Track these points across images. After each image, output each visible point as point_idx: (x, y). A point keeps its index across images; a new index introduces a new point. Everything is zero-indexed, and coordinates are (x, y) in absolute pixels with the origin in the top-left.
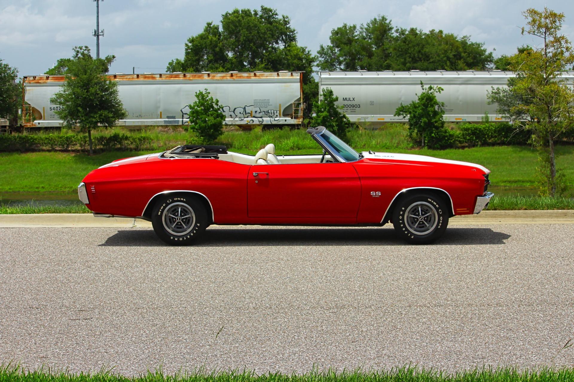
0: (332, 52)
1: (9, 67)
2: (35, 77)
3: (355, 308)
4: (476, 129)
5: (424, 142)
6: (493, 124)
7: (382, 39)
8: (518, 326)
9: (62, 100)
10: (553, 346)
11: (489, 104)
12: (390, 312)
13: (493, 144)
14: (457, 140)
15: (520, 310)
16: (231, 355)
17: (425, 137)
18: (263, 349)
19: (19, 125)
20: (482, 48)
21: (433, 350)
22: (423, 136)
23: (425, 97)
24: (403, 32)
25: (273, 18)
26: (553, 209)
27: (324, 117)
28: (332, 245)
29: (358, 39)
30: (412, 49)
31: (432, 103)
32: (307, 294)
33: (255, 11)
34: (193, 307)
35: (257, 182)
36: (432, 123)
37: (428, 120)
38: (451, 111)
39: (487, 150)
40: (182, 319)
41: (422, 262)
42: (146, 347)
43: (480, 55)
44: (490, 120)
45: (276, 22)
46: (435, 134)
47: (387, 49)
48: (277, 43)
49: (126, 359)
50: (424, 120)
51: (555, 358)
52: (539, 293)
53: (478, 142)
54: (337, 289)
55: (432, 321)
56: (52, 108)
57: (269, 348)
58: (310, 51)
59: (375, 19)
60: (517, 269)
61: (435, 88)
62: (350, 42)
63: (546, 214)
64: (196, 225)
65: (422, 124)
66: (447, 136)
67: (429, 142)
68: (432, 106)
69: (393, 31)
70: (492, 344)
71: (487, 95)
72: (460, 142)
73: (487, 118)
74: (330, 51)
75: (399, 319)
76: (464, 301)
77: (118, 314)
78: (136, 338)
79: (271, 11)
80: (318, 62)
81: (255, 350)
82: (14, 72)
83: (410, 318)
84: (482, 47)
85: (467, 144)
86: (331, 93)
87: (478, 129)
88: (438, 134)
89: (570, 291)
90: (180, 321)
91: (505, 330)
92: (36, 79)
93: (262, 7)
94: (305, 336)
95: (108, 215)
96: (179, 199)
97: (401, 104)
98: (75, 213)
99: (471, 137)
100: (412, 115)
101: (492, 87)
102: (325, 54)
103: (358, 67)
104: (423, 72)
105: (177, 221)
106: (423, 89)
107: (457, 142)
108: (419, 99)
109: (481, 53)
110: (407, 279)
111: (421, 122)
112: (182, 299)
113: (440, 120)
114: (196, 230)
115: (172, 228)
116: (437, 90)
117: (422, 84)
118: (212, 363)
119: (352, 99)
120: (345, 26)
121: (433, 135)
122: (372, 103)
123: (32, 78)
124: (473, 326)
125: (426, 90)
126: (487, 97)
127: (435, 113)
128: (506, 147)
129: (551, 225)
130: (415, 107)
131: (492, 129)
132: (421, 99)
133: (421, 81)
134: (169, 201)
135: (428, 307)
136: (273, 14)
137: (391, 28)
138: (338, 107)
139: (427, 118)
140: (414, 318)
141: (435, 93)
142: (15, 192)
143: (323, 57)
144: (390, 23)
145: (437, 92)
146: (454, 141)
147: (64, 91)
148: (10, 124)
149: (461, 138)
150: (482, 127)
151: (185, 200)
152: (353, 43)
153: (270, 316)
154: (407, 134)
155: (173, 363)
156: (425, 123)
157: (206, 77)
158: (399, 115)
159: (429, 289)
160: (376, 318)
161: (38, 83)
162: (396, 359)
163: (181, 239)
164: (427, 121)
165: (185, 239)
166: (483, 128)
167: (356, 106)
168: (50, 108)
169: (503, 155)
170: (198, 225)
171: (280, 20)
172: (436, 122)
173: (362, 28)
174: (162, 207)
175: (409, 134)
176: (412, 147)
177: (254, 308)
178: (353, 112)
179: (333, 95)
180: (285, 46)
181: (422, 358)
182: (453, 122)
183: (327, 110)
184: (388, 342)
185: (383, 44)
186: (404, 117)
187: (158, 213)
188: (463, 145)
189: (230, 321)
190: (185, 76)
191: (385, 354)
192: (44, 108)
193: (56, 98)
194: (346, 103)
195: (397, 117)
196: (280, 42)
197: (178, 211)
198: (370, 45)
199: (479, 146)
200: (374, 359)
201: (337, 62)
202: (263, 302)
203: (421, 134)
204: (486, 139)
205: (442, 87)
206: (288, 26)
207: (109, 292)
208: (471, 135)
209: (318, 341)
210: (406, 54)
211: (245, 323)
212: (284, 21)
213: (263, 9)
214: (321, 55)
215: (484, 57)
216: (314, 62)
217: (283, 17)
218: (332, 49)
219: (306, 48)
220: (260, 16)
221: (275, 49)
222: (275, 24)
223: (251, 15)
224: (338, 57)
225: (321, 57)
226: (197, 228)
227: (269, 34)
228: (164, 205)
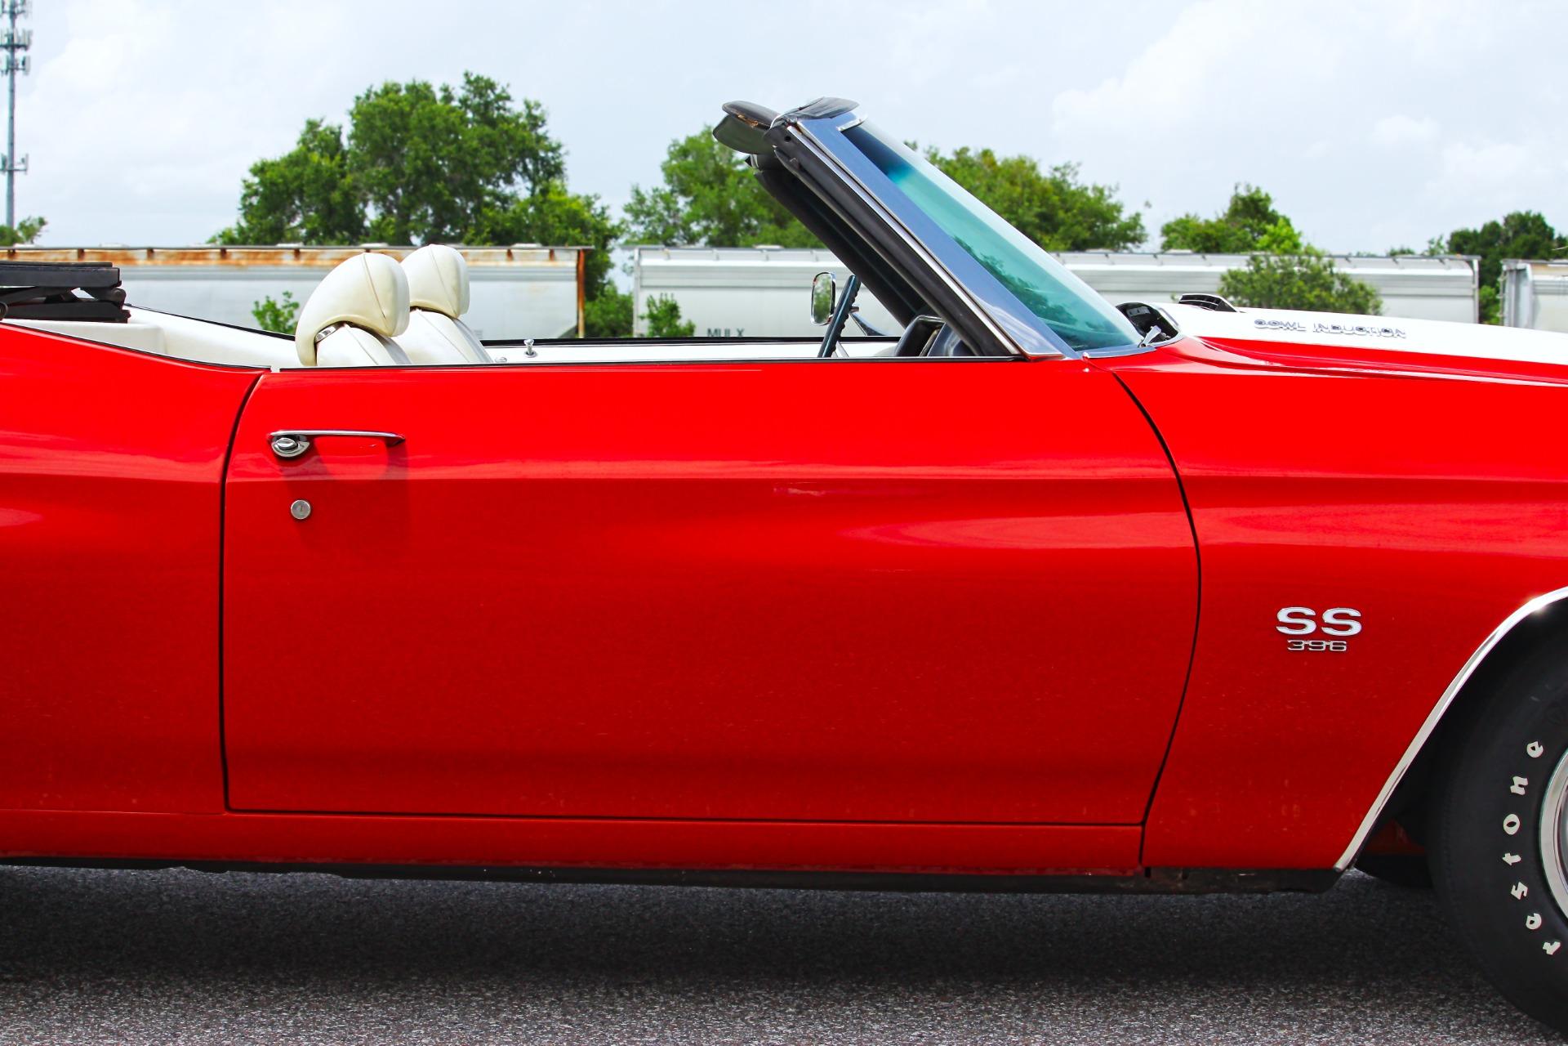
0: (668, 209)
20: (1112, 201)
25: (499, 108)
29: (745, 171)
33: (446, 90)
35: (301, 509)
43: (1106, 221)
45: (503, 119)
48: (509, 181)
58: (608, 207)
62: (722, 177)
74: (661, 206)
79: (491, 86)
80: (628, 237)
84: (1110, 196)
86: (673, 310)
93: (466, 75)
102: (648, 214)
109: (1108, 216)
120: (709, 133)
136: (499, 98)
143: (643, 223)
152: (731, 180)
157: (288, 259)
171: (519, 116)
179: (679, 317)
180: (533, 190)
190: (224, 254)
196: (517, 178)
201: (684, 238)
206: (541, 131)
212: (530, 116)
213: (469, 82)
214: (636, 215)
215: (1115, 226)
216: (616, 237)
217: (528, 106)
218: (668, 200)
219: (597, 197)
220: (460, 101)
221: (505, 200)
222: (505, 126)
223: (434, 101)
224: (686, 223)
225: (636, 221)
227: (484, 155)
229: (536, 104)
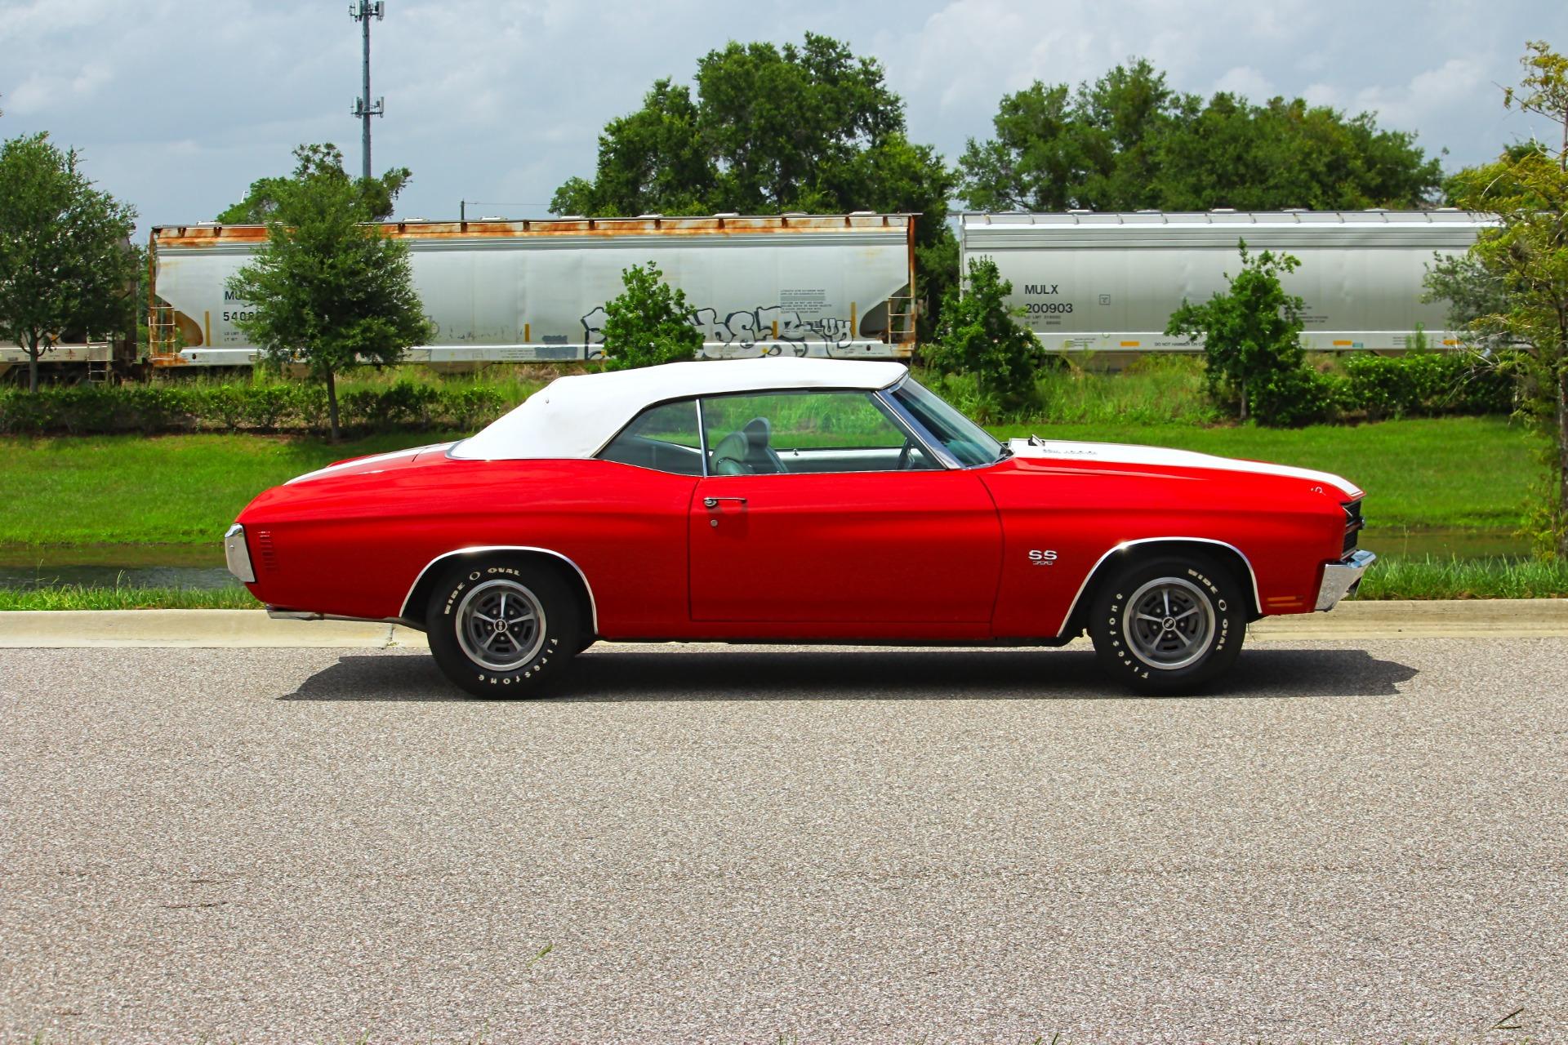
0: (1000, 159)
1: (113, 201)
2: (185, 229)
3: (955, 876)
4: (1389, 370)
5: (1248, 407)
6: (1438, 356)
7: (1137, 123)
8: (1398, 928)
9: (258, 287)
10: (1488, 987)
11: (1426, 301)
12: (1051, 887)
13: (1437, 413)
14: (1338, 402)
15: (1413, 883)
16: (584, 1008)
17: (1249, 394)
18: (677, 993)
19: (139, 360)
20: (1412, 148)
21: (1147, 998)
22: (1245, 388)
23: (1249, 281)
24: (1192, 105)
25: (839, 67)
26: (1549, 597)
27: (972, 339)
28: (923, 698)
29: (1072, 123)
30: (1219, 152)
31: (1270, 298)
32: (828, 838)
33: (788, 48)
34: (508, 873)
35: (714, 523)
36: (1271, 356)
37: (1259, 345)
38: (1321, 321)
39: (1419, 429)
40: (472, 905)
41: (1164, 746)
42: (357, 987)
43: (1407, 167)
44: (1428, 346)
45: (845, 76)
46: (1277, 386)
47: (1151, 152)
48: (851, 135)
49: (295, 1020)
50: (1248, 344)
51: (1486, 1019)
52: (1474, 835)
53: (1394, 406)
54: (915, 823)
55: (1163, 914)
56: (230, 315)
57: (693, 991)
58: (942, 157)
59: (1120, 70)
60: (1425, 765)
61: (1276, 259)
62: (1050, 130)
63: (1528, 611)
64: (547, 643)
65: (1243, 357)
66: (1309, 391)
67: (1258, 407)
68: (1270, 307)
69: (1167, 102)
70: (1316, 980)
71: (1425, 277)
72: (1345, 406)
73: (1420, 339)
74: (994, 157)
75: (1071, 906)
76: (1260, 857)
77: (298, 893)
78: (333, 961)
79: (832, 45)
80: (962, 188)
81: (656, 995)
82: (124, 216)
83: (1103, 904)
84: (1410, 143)
85: (1365, 412)
86: (992, 270)
87: (1396, 372)
88: (1284, 386)
89: (1562, 827)
90: (464, 912)
91: (1361, 940)
92: (187, 234)
93: (807, 36)
94: (801, 956)
95: (308, 614)
97: (1185, 301)
98: (230, 607)
99: (1376, 393)
100: (1215, 333)
101: (1435, 253)
102: (981, 166)
103: (1073, 201)
104: (1246, 215)
105: (497, 631)
106: (1245, 262)
107: (1338, 407)
108: (1234, 288)
109: (1407, 163)
110: (1114, 793)
111: (1240, 351)
112: (481, 850)
113: (1292, 347)
114: (547, 656)
115: (482, 649)
116: (1283, 265)
117: (1242, 246)
118: (528, 1031)
119: (1049, 289)
120: (1038, 88)
121: (1271, 386)
122: (1105, 300)
123: (175, 233)
124: (1273, 929)
125: (1253, 262)
126: (1422, 282)
127: (1279, 328)
128: (1472, 418)
129: (1539, 639)
130: (1224, 311)
131: (1433, 370)
132: (1240, 288)
133: (1241, 241)
134: (475, 576)
135: (1159, 874)
136: (840, 56)
137: (1163, 95)
138: (1010, 311)
139: (1255, 339)
140: (1114, 904)
141: (1278, 271)
142: (126, 544)
143: (977, 174)
144: (1160, 79)
145: (1282, 269)
146: (1328, 404)
147: (263, 264)
148: (114, 357)
149: (1349, 396)
150: (1405, 364)
151: (516, 573)
152: (1062, 134)
153: (716, 899)
154: (1202, 384)
155: (422, 1030)
156: (1249, 353)
157: (650, 228)
158: (1178, 331)
159: (1170, 824)
160: (1007, 906)
161: (192, 244)
162: (1040, 1023)
163: (507, 681)
164: (1256, 348)
165: (518, 680)
166: (1410, 367)
167: (1061, 308)
168: (225, 314)
169: (1463, 443)
170: (555, 641)
171: (859, 74)
172: (1281, 351)
173: (1082, 94)
174: (456, 592)
175: (1207, 384)
176: (1215, 421)
177: (675, 875)
178: (1053, 325)
179: (998, 278)
180: (873, 142)
181: (1114, 1020)
182: (1326, 351)
183: (980, 318)
184: (1027, 974)
185: (1141, 138)
186: (1194, 338)
187: (444, 609)
188: (1353, 414)
189: (601, 915)
190: (592, 225)
191: (1013, 1009)
192: (207, 313)
193: (240, 281)
194: (1034, 298)
195: (1172, 338)
196: (859, 132)
197: (500, 605)
198: (1105, 139)
199: (1397, 417)
200: (980, 1021)
201: (1016, 187)
202: (704, 858)
203: (1239, 385)
204: (1416, 397)
205: (1297, 254)
206: (878, 86)
207: (284, 830)
208: (1375, 386)
209: (834, 970)
210: (1201, 164)
211: (641, 917)
212: (866, 72)
213: (810, 42)
214: (971, 168)
215: (1416, 171)
216: (953, 186)
217: (864, 63)
218: (1000, 151)
219: (932, 148)
220: (803, 61)
221: (847, 151)
222: (844, 83)
223: (778, 60)
224: (1019, 173)
225: (970, 173)
226: (550, 651)
227: (828, 110)
228: (460, 587)
229: (873, 61)
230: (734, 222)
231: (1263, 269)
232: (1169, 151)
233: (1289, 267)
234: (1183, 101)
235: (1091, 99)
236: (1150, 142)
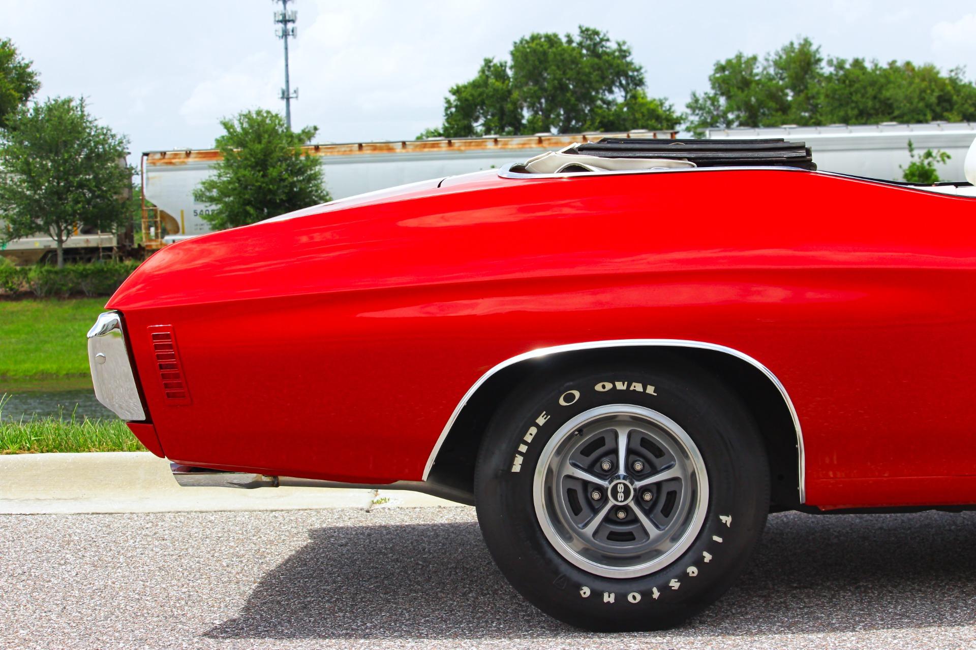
0: (713, 104)
1: (113, 133)
2: (165, 153)
7: (803, 78)
9: (215, 193)
19: (136, 246)
23: (916, 170)
24: (840, 66)
25: (602, 47)
29: (759, 80)
33: (568, 36)
45: (605, 53)
47: (813, 97)
48: (611, 92)
56: (198, 212)
58: (673, 105)
59: (792, 44)
61: (934, 154)
62: (746, 84)
64: (711, 523)
69: (823, 64)
74: (709, 103)
79: (596, 33)
80: (688, 124)
82: (122, 143)
92: (167, 157)
93: (580, 27)
95: (250, 477)
96: (620, 386)
102: (701, 109)
104: (905, 126)
105: (612, 502)
106: (912, 156)
108: (905, 174)
114: (713, 548)
115: (582, 536)
116: (939, 158)
117: (909, 147)
120: (739, 57)
123: (158, 156)
125: (920, 157)
132: (908, 174)
133: (909, 143)
134: (570, 398)
136: (602, 40)
137: (819, 60)
141: (935, 163)
143: (697, 114)
144: (817, 50)
145: (938, 161)
147: (220, 176)
148: (118, 243)
151: (650, 390)
152: (753, 85)
157: (490, 145)
161: (171, 163)
163: (634, 598)
165: (656, 594)
168: (195, 212)
170: (727, 520)
171: (614, 52)
173: (767, 60)
174: (533, 430)
180: (626, 97)
185: (806, 88)
187: (511, 464)
190: (450, 143)
192: (182, 212)
193: (203, 189)
196: (616, 90)
197: (615, 451)
198: (782, 89)
201: (724, 123)
205: (949, 152)
206: (628, 59)
212: (620, 50)
213: (582, 32)
214: (694, 111)
216: (680, 123)
217: (619, 44)
218: (713, 100)
219: (666, 99)
220: (578, 44)
221: (609, 103)
222: (606, 57)
223: (561, 43)
224: (725, 114)
225: (693, 113)
226: (718, 539)
227: (595, 76)
228: (541, 421)
229: (624, 43)
230: (549, 139)
231: (926, 162)
232: (827, 96)
233: (943, 160)
234: (835, 62)
235: (771, 63)
236: (812, 91)
